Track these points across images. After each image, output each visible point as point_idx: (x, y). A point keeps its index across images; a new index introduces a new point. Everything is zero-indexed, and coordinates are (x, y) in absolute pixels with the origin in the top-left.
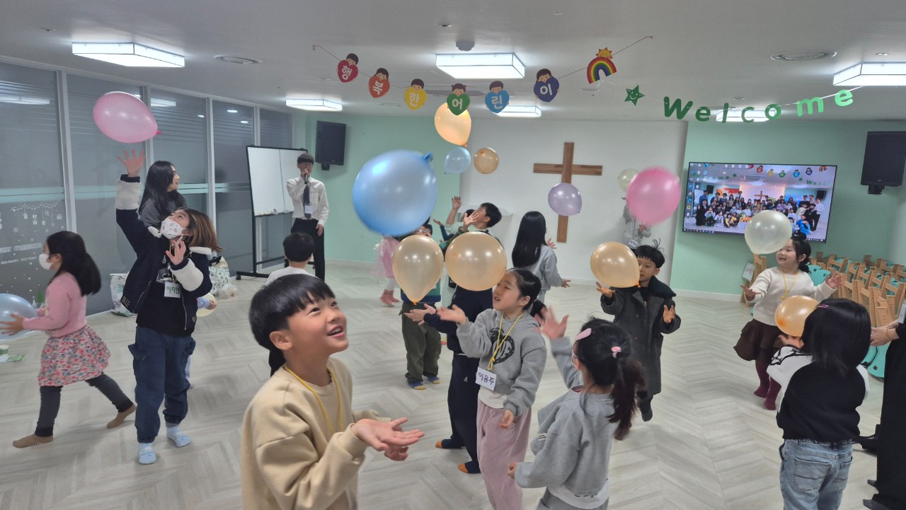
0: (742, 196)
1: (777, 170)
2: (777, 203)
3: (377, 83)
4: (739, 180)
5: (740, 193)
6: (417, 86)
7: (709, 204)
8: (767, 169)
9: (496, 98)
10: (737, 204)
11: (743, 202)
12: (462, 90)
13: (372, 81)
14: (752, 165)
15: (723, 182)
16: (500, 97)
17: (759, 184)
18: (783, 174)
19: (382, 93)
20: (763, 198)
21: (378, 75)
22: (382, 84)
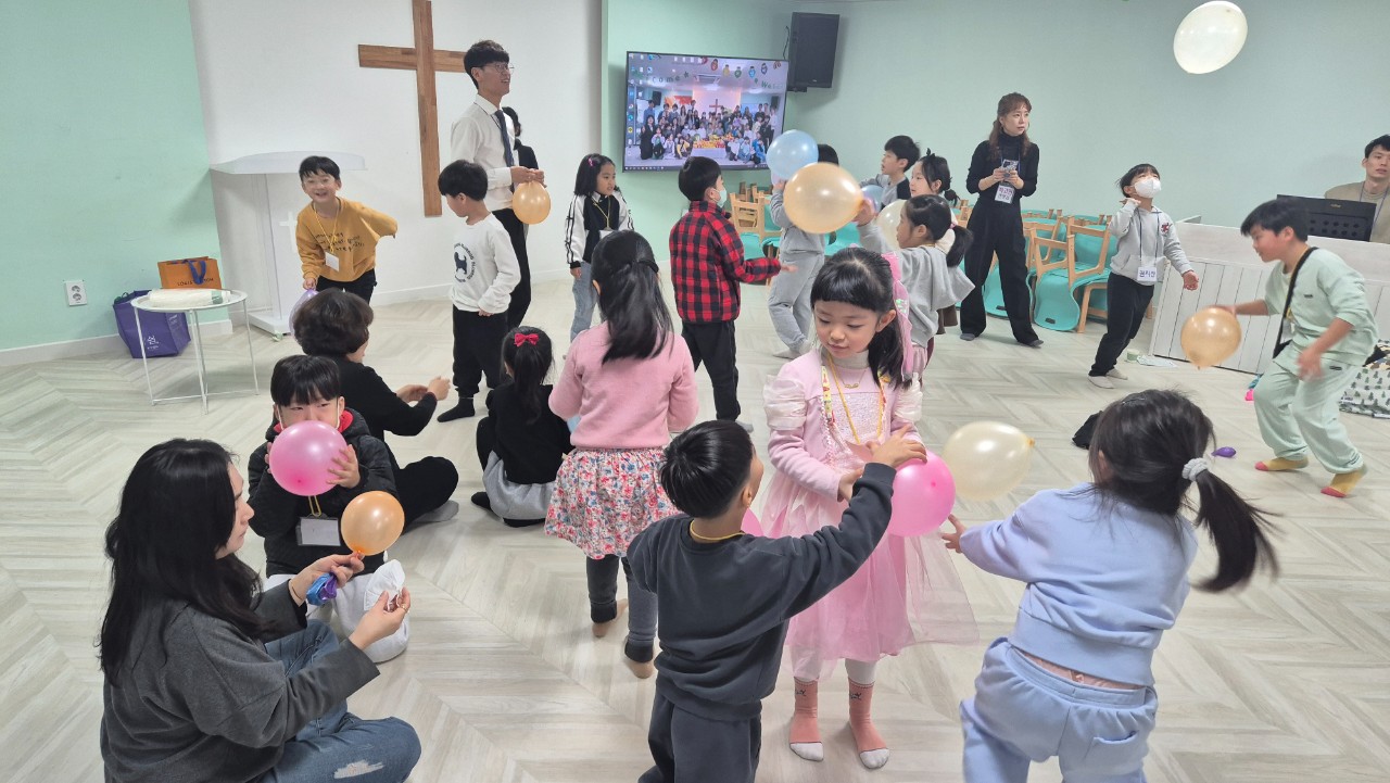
0: (696, 107)
1: (733, 66)
2: (733, 116)
4: (691, 82)
5: (693, 102)
7: (656, 122)
8: (722, 64)
10: (690, 121)
11: (697, 118)
14: (705, 58)
15: (673, 85)
17: (713, 88)
18: (738, 73)
20: (719, 111)
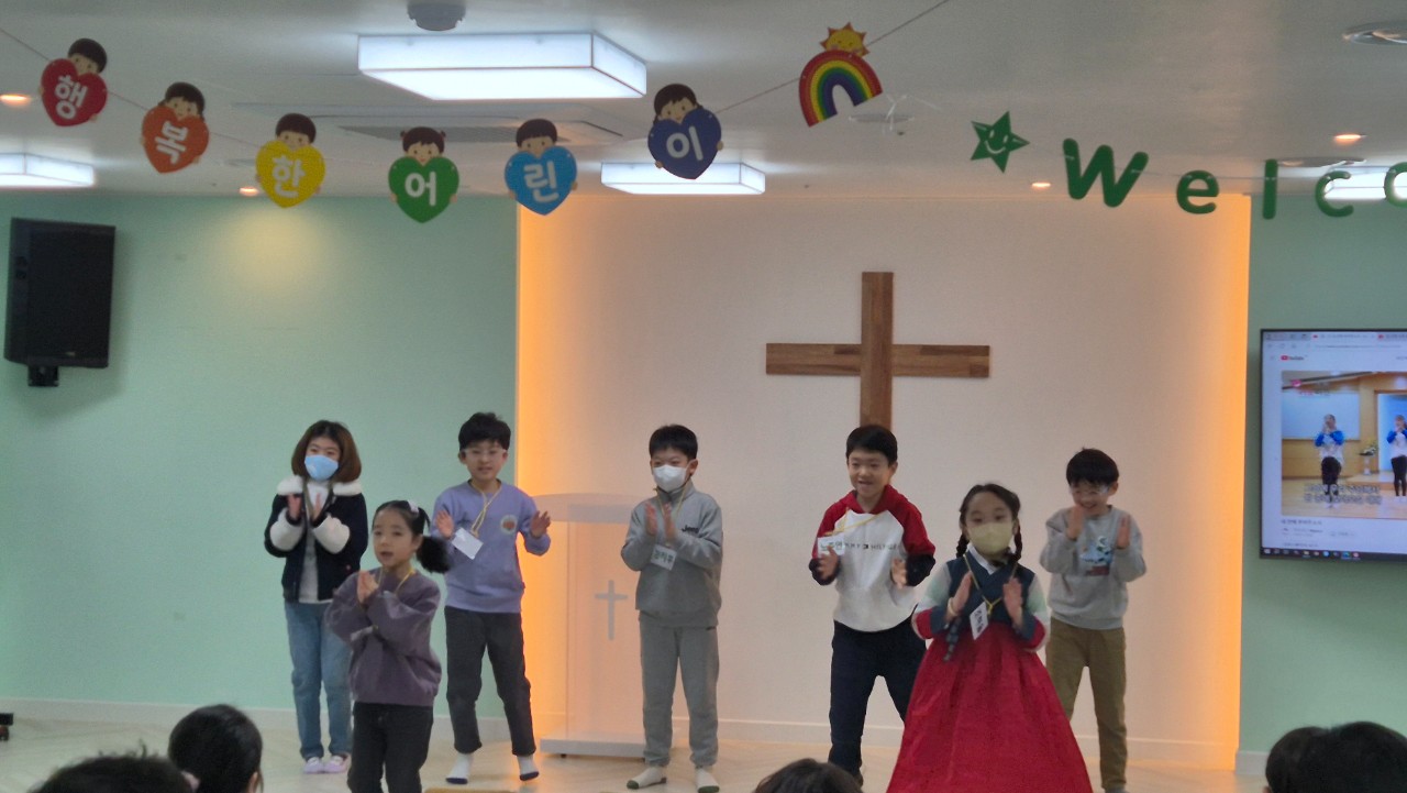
3: (167, 127)
6: (294, 136)
9: (538, 168)
12: (434, 147)
13: (153, 125)
16: (551, 165)
19: (188, 159)
21: (171, 105)
22: (183, 133)
